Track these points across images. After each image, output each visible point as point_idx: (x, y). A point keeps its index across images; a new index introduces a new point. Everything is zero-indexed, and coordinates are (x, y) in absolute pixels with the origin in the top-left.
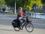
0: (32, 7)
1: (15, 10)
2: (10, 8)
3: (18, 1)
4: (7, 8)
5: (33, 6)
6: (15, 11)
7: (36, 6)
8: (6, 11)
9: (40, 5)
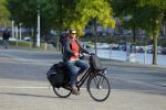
0: (86, 28)
1: (39, 35)
2: (24, 30)
3: (47, 11)
4: (15, 30)
5: (90, 23)
6: (39, 40)
7: (96, 25)
8: (10, 39)
9: (108, 20)
